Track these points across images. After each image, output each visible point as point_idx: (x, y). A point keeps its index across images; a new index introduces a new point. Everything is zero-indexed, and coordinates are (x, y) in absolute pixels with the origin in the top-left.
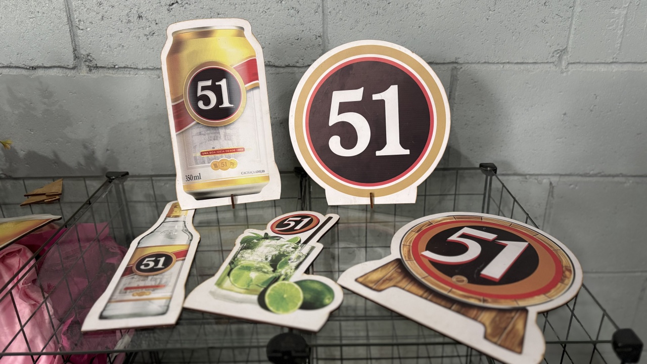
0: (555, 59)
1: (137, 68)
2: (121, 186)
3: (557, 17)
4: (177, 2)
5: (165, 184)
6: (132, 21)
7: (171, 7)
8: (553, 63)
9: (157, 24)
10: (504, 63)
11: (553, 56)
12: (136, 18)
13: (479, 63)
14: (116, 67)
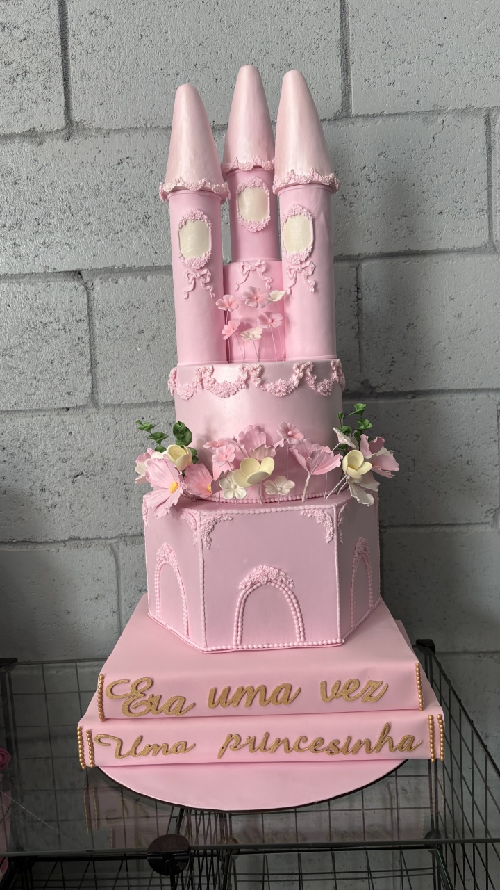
0: (490, 519)
1: (35, 542)
2: (7, 675)
3: (483, 475)
4: (82, 474)
5: (57, 672)
6: (35, 494)
7: (76, 479)
8: (488, 523)
9: (59, 496)
10: (433, 525)
11: (487, 516)
12: (38, 491)
13: (405, 525)
14: (14, 541)
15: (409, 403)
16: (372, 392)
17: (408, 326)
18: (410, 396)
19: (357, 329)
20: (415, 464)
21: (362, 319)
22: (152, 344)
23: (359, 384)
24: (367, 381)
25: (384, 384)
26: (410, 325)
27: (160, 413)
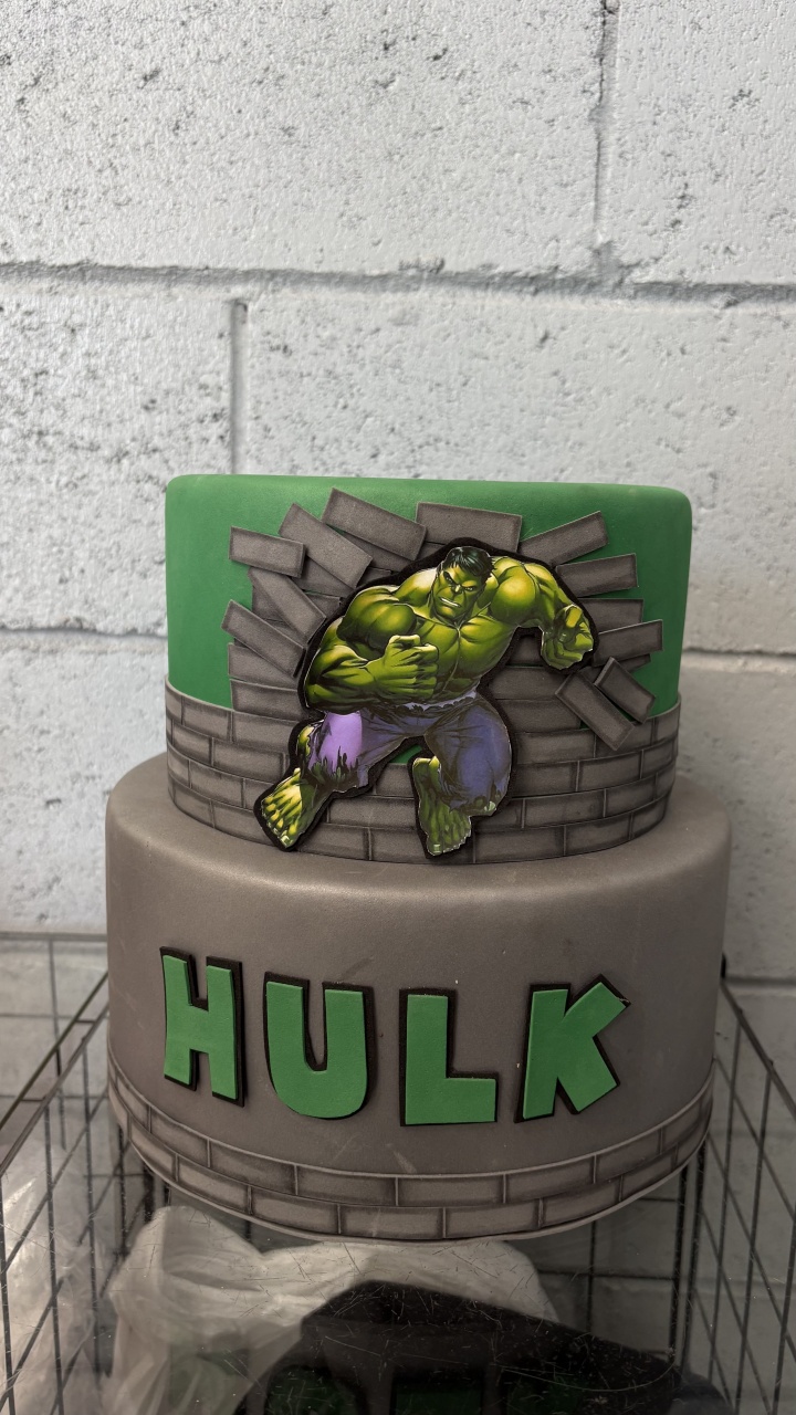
15: (718, 317)
16: (621, 282)
17: (734, 98)
18: (719, 300)
19: (597, 95)
20: (715, 488)
21: (613, 66)
22: (31, 96)
23: (588, 254)
24: (609, 245)
25: (657, 260)
26: (742, 94)
27: (46, 297)
